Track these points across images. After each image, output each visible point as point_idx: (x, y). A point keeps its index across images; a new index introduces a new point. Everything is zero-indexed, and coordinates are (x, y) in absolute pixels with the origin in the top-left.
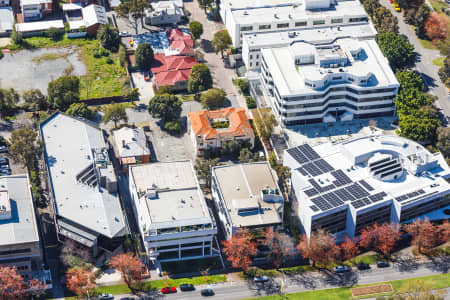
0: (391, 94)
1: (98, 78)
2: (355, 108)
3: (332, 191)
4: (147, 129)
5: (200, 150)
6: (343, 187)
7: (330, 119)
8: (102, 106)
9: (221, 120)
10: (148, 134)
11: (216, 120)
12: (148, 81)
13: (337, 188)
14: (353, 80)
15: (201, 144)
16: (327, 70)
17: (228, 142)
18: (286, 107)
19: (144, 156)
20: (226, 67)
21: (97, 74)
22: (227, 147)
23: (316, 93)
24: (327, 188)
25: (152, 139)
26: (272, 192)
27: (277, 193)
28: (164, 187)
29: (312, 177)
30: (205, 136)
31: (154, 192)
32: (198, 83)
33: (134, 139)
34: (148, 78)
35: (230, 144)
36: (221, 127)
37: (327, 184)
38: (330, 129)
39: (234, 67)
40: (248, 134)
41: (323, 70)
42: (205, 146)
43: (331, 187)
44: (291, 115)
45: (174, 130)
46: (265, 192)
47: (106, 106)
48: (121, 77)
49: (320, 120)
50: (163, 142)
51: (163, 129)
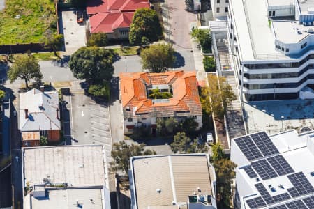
1: (18, 16)
3: (284, 202)
4: (66, 92)
5: (128, 127)
6: (301, 198)
8: (15, 56)
9: (161, 87)
10: (66, 98)
11: (154, 87)
12: (81, 23)
13: (292, 200)
15: (130, 120)
16: (308, 28)
17: (165, 118)
18: (247, 76)
19: (51, 131)
20: (188, 10)
21: (17, 11)
22: (163, 125)
24: (278, 198)
25: (69, 107)
26: (203, 200)
27: (210, 201)
28: (61, 182)
29: (262, 181)
30: (135, 109)
31: (43, 189)
32: (142, 33)
33: (41, 108)
34: (81, 20)
35: (168, 123)
36: (160, 97)
37: (279, 192)
38: (307, 109)
39: (198, 12)
40: (195, 110)
41: (302, 28)
42: (135, 122)
43: (285, 196)
44: (255, 87)
45: (100, 97)
46: (192, 199)
47: (20, 55)
48: (48, 16)
49: (296, 95)
50: (84, 112)
51: (87, 93)
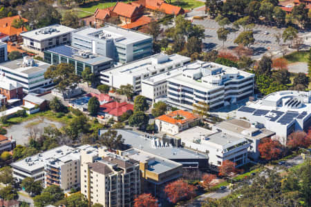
0: (251, 81)
2: (237, 94)
7: (227, 103)
14: (233, 77)
23: (220, 87)
41: (213, 76)
44: (213, 103)
49: (223, 105)
